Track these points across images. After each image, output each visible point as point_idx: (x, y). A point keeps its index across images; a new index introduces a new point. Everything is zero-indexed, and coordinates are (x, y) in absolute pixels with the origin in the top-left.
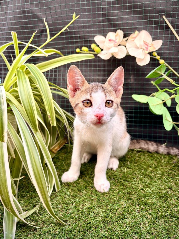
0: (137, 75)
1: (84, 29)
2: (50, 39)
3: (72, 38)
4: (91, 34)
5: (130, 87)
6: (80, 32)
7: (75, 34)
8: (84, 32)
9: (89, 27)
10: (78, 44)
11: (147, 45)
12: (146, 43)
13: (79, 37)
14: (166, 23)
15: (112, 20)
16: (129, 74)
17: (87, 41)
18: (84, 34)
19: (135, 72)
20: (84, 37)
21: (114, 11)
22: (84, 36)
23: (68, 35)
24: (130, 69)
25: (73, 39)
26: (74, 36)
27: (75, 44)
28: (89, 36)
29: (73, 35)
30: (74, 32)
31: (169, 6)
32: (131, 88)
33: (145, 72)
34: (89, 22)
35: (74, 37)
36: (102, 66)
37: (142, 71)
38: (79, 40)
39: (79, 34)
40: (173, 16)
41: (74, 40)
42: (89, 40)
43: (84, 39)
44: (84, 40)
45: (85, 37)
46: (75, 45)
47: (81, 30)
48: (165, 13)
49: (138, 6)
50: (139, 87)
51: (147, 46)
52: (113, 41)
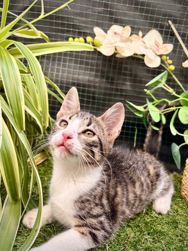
0: (135, 81)
1: (79, 17)
2: (44, 14)
3: (63, 25)
4: (87, 24)
5: (124, 94)
6: (74, 20)
7: (67, 21)
8: (79, 21)
9: (87, 16)
10: (70, 34)
11: (158, 46)
12: (157, 43)
13: (72, 25)
14: (172, 29)
15: (114, 14)
16: (125, 79)
17: (82, 32)
18: (79, 23)
19: (133, 78)
20: (78, 27)
21: (119, 3)
22: (79, 25)
23: (59, 20)
24: (128, 74)
25: (64, 27)
26: (66, 23)
27: (66, 33)
28: (84, 27)
29: (65, 21)
30: (68, 18)
31: (177, 11)
32: (126, 95)
33: (144, 79)
34: (87, 9)
35: (66, 25)
36: (95, 65)
37: (140, 78)
38: (72, 29)
39: (73, 22)
40: (180, 22)
41: (66, 29)
42: (84, 32)
43: (79, 29)
44: (77, 30)
45: (80, 27)
46: (65, 35)
47: (76, 18)
48: (173, 18)
49: (146, 4)
50: (135, 95)
51: (157, 48)
52: (119, 35)
